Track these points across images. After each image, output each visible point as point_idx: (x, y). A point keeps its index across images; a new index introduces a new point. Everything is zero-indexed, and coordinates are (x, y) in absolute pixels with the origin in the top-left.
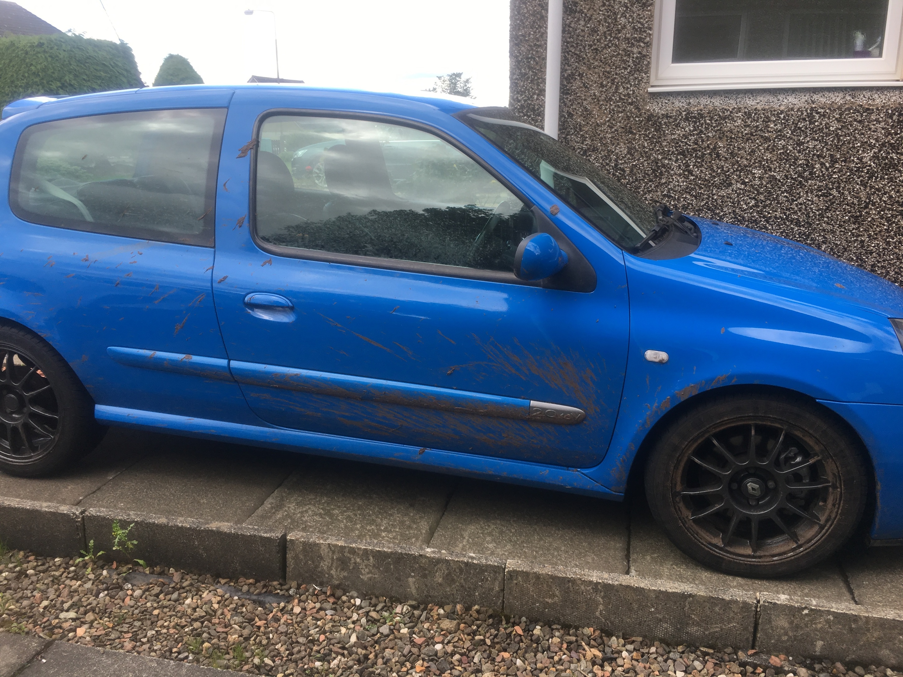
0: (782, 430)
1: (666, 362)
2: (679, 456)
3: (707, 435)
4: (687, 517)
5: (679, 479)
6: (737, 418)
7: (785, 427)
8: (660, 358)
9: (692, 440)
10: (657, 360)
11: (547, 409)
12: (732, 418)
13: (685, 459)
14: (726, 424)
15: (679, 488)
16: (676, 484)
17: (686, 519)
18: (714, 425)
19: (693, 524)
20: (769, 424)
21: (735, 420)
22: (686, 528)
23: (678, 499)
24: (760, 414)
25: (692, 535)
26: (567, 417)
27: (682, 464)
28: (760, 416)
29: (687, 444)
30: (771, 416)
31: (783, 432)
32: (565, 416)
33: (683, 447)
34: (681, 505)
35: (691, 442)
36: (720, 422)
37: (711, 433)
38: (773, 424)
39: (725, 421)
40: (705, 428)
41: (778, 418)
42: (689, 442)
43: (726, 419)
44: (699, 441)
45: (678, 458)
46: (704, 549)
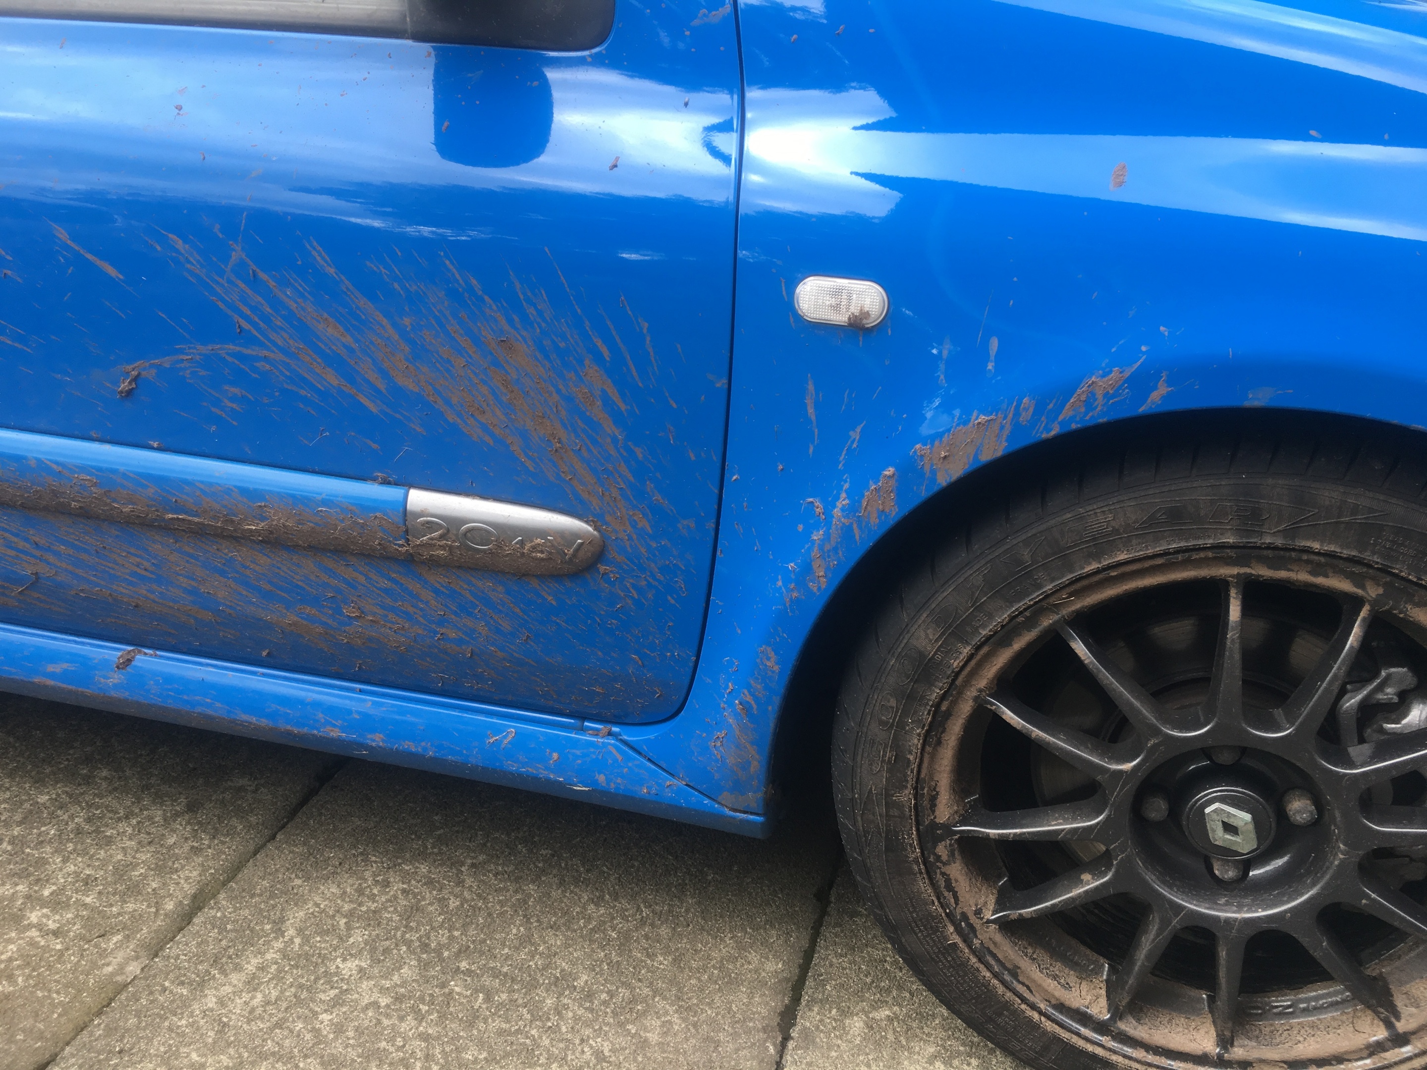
0: (1357, 603)
1: (880, 327)
2: (943, 698)
3: (1046, 622)
4: (978, 912)
5: (944, 779)
6: (1166, 553)
7: (1373, 591)
8: (855, 310)
9: (988, 639)
10: (841, 318)
11: (464, 521)
12: (1150, 552)
13: (966, 708)
14: (1123, 577)
15: (944, 811)
16: (933, 799)
17: (973, 919)
18: (1072, 582)
19: (998, 937)
20: (1302, 576)
21: (1159, 561)
22: (974, 952)
23: (942, 850)
24: (1268, 540)
25: (996, 975)
26: (534, 548)
27: (955, 729)
28: (1269, 547)
29: (971, 657)
30: (1316, 546)
31: (1364, 612)
32: (528, 546)
33: (956, 664)
34: (957, 871)
35: (985, 649)
36: (1098, 572)
37: (1066, 611)
38: (1320, 580)
39: (1119, 564)
40: (1036, 595)
41: (1346, 553)
42: (978, 648)
43: (1122, 557)
44: (1018, 644)
45: (938, 705)
46: (1036, 1027)
